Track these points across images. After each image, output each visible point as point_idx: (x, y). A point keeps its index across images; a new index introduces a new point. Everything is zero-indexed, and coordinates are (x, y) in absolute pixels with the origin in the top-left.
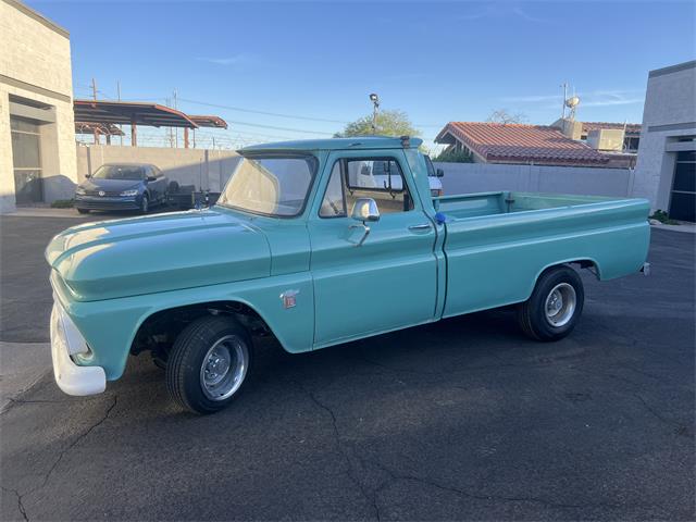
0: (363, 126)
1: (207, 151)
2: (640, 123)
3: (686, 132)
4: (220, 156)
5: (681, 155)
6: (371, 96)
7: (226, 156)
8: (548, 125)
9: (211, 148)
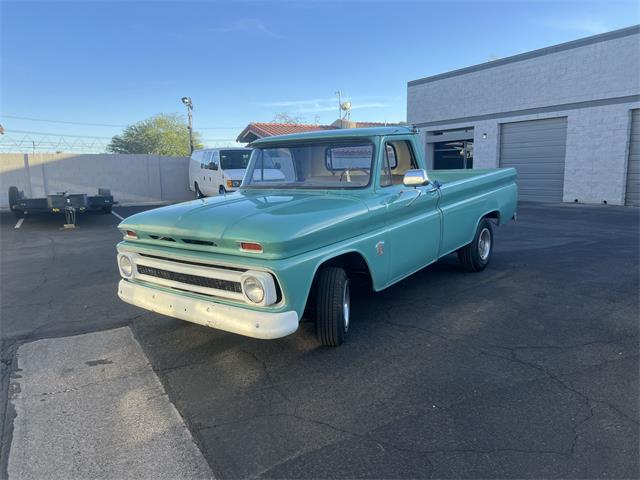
0: (143, 129)
1: (26, 156)
2: (405, 120)
3: (440, 128)
4: (42, 160)
5: (437, 145)
6: (183, 99)
7: (48, 160)
8: (329, 125)
9: (30, 151)
